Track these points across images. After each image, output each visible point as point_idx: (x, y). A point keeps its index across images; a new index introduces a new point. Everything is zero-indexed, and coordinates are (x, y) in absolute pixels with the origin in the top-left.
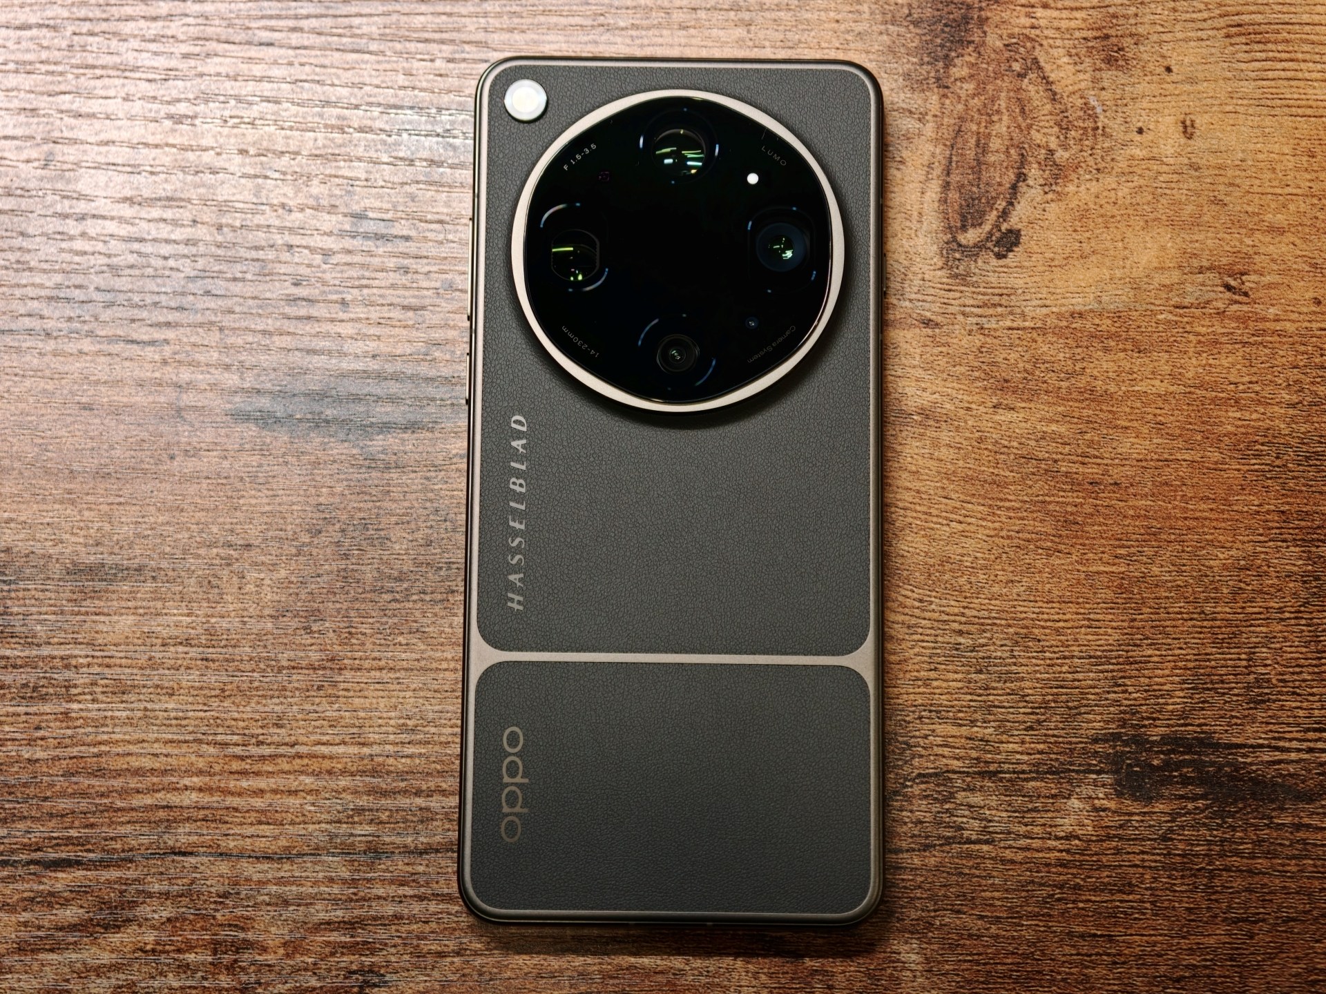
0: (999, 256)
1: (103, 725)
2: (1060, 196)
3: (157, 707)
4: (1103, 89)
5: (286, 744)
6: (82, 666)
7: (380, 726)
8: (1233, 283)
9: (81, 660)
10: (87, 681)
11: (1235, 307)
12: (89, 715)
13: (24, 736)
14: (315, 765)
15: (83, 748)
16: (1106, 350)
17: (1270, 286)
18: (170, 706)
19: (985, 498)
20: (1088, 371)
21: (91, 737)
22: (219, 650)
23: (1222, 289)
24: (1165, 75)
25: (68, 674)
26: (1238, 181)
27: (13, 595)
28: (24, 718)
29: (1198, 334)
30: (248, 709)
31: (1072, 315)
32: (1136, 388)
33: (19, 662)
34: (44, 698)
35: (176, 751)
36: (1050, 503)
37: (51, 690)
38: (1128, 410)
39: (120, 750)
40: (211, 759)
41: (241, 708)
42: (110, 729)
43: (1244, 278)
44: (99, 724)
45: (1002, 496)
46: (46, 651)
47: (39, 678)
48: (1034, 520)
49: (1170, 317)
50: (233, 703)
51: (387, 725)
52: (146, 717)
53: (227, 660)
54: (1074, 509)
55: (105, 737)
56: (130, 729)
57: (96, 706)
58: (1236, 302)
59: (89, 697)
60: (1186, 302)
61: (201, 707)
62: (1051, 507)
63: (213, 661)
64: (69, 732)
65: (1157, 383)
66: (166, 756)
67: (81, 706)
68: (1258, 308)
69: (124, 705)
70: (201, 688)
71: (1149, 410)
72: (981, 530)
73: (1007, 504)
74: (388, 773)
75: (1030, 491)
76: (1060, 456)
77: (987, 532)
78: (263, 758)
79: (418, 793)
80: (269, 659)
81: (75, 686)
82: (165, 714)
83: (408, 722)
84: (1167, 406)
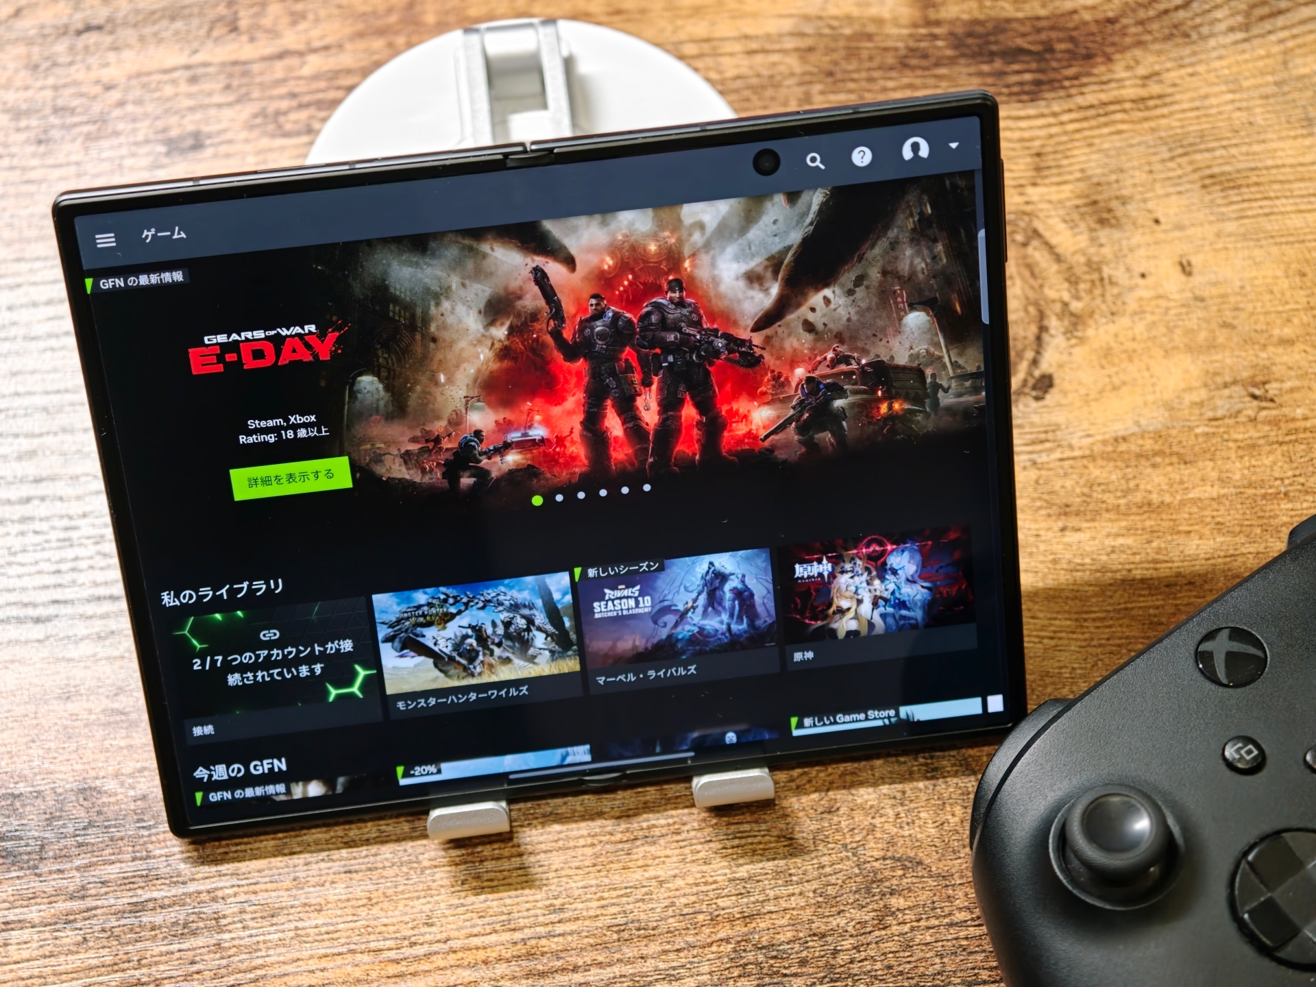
0: (1037, 399)
1: (256, 951)
2: (1082, 340)
3: (307, 924)
4: (1101, 245)
5: (438, 941)
6: (229, 896)
7: (528, 910)
8: (1257, 392)
9: (228, 891)
10: (236, 910)
11: (1264, 413)
12: (242, 942)
13: (180, 973)
14: (470, 957)
15: (239, 976)
16: (1154, 466)
17: (1292, 390)
18: (320, 922)
19: (1069, 612)
20: (1142, 487)
21: (246, 964)
22: (361, 861)
23: (1248, 399)
24: (1156, 227)
25: (215, 906)
26: (1241, 306)
27: (153, 838)
28: (177, 955)
29: (1236, 441)
30: (397, 913)
31: (1116, 440)
32: (1191, 495)
33: (167, 902)
34: (194, 933)
35: (331, 965)
36: (1132, 609)
37: (201, 924)
38: (1186, 516)
39: (276, 972)
40: (367, 967)
41: (390, 913)
42: (263, 953)
43: (1267, 387)
44: (253, 950)
45: (1086, 609)
46: (192, 887)
47: (188, 915)
48: (1121, 626)
49: (1207, 429)
50: (382, 909)
51: (535, 908)
52: (298, 936)
53: (370, 869)
54: (1157, 612)
55: (260, 961)
56: (283, 950)
57: (248, 933)
58: (1264, 408)
59: (239, 925)
60: (1219, 413)
61: (350, 918)
62: (1134, 612)
63: (356, 872)
64: (224, 962)
65: (1208, 488)
66: (322, 970)
67: (232, 935)
68: (1286, 410)
69: (275, 928)
70: (348, 900)
71: (1206, 513)
72: (1073, 642)
73: (1093, 616)
74: (543, 954)
75: (1111, 601)
76: (1132, 566)
77: (1079, 643)
78: (417, 959)
79: (575, 969)
80: (410, 862)
81: (224, 917)
82: (316, 931)
83: (555, 902)
84: (1222, 508)
